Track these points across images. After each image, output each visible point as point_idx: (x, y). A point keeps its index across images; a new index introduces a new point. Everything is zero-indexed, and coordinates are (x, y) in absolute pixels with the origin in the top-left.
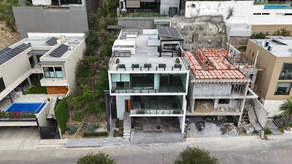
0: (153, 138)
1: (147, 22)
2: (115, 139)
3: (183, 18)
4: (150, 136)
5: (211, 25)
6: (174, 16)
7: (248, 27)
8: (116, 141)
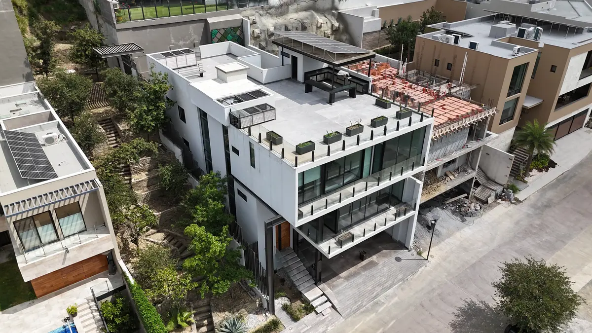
0: (373, 282)
1: (191, 27)
2: (303, 326)
3: (265, 6)
4: (364, 283)
5: (318, 15)
6: (247, 6)
7: (373, 14)
8: (309, 327)
